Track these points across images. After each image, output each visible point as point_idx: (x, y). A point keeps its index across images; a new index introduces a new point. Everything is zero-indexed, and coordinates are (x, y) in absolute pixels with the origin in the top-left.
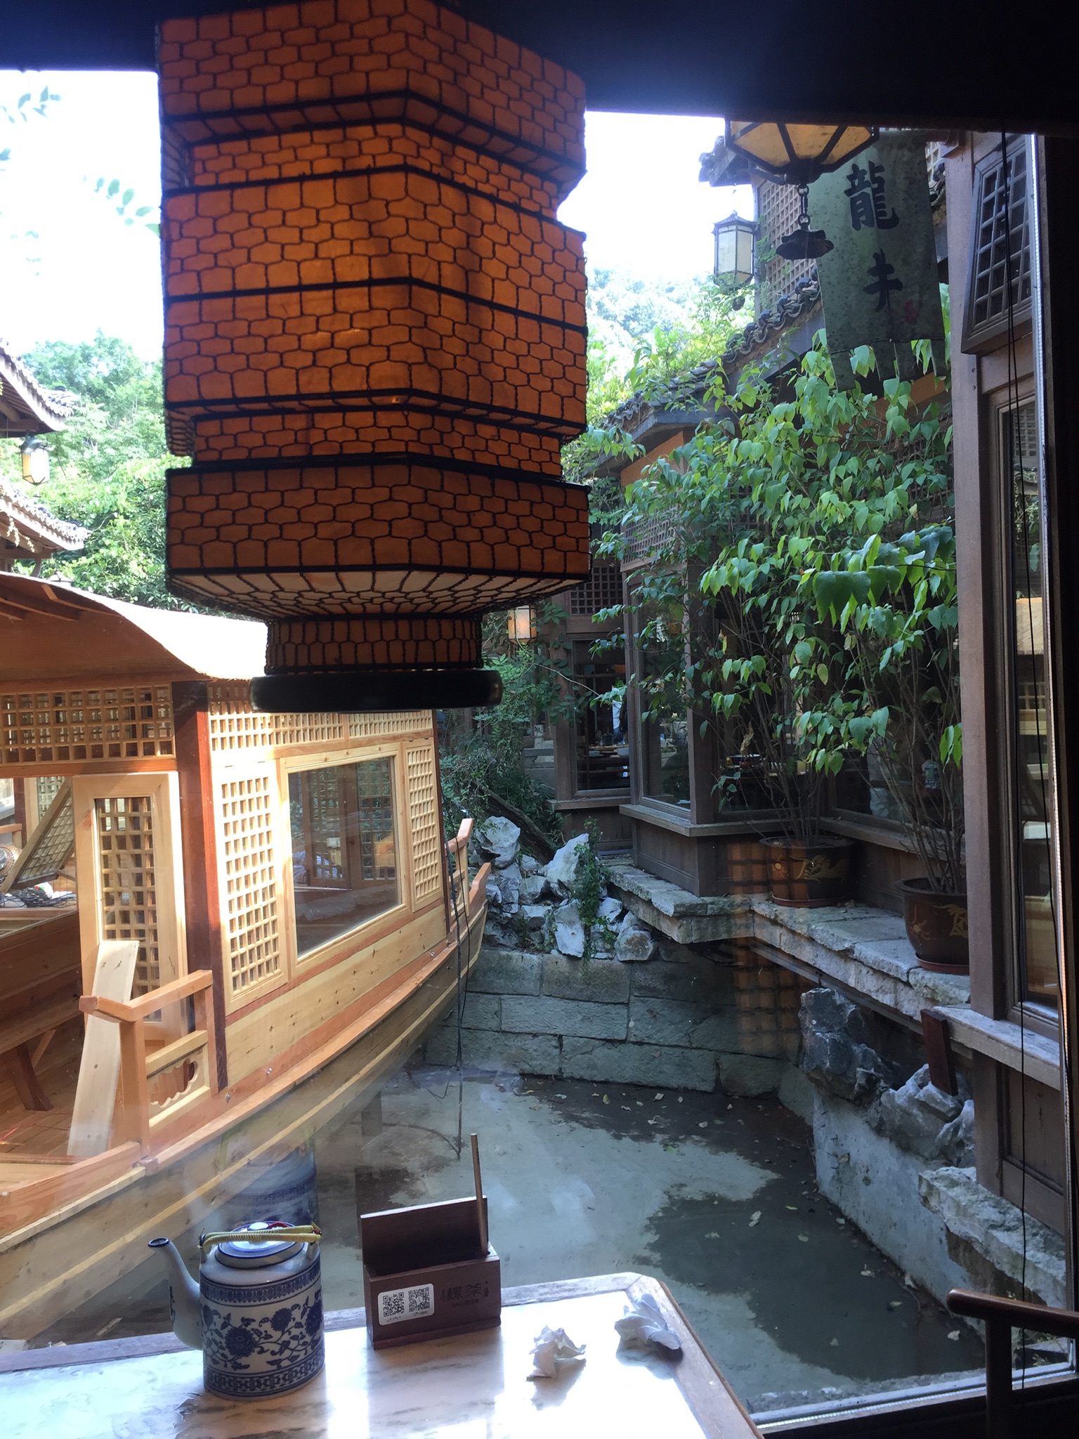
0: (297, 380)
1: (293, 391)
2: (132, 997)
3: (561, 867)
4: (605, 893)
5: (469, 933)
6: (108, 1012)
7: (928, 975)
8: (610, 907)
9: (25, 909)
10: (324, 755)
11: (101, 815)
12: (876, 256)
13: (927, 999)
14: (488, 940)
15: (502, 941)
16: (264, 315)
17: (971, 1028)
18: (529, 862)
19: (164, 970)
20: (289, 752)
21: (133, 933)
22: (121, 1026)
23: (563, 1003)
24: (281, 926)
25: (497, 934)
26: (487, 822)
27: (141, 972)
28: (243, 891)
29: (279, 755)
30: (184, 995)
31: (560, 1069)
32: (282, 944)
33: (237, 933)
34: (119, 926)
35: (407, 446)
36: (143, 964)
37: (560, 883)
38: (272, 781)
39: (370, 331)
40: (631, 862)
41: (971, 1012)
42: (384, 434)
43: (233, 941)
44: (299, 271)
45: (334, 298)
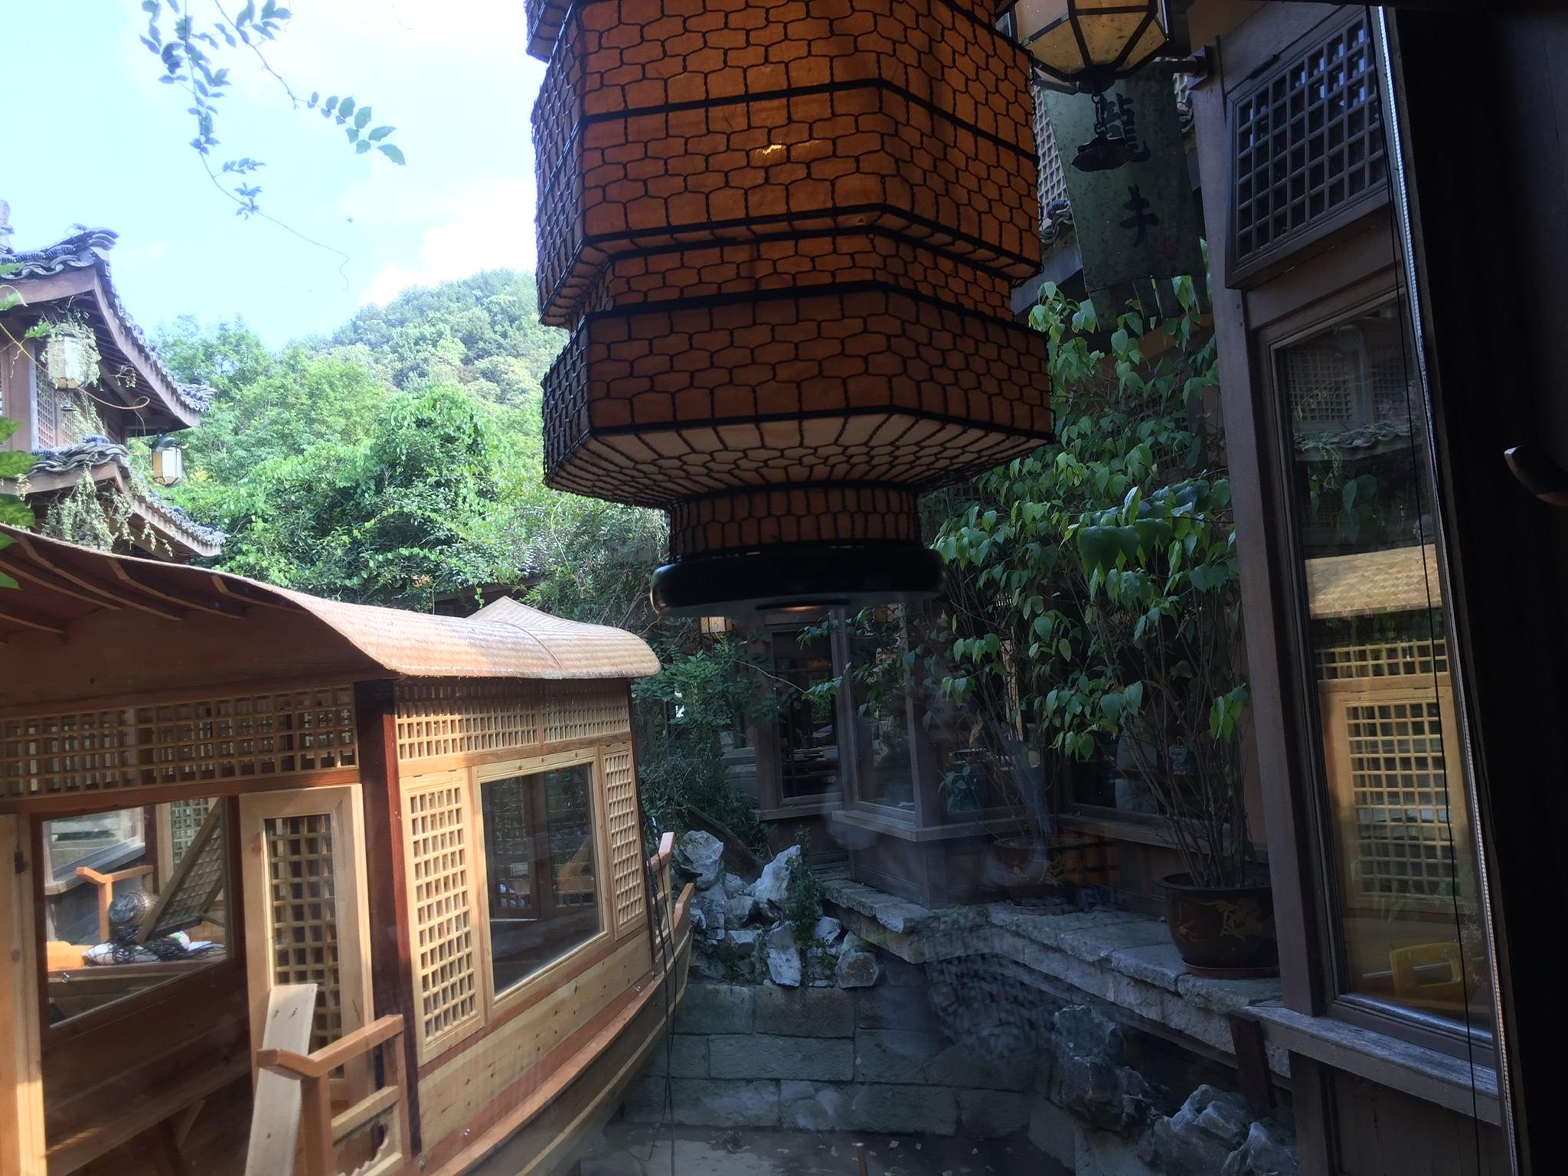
0: (746, 200)
1: (741, 214)
2: (310, 1051)
3: (768, 885)
4: (820, 911)
5: (675, 963)
6: (286, 1066)
7: (1199, 982)
8: (827, 927)
9: (158, 963)
10: (518, 762)
11: (272, 838)
12: (1130, 189)
13: (1200, 1009)
14: (694, 972)
15: (707, 973)
16: (704, 130)
17: (1289, 1028)
18: (734, 881)
19: (347, 1014)
20: (483, 760)
21: (309, 975)
22: (303, 1082)
23: (780, 1042)
24: (476, 960)
25: (702, 964)
26: (686, 837)
27: (319, 1020)
28: (436, 921)
29: (470, 763)
30: (372, 1045)
31: (779, 1120)
32: (477, 980)
33: (429, 970)
34: (293, 967)
35: (874, 273)
36: (322, 1010)
37: (770, 902)
38: (464, 793)
39: (834, 141)
40: (848, 875)
41: (1285, 1011)
42: (846, 262)
43: (425, 978)
44: (745, 78)
45: (788, 106)
